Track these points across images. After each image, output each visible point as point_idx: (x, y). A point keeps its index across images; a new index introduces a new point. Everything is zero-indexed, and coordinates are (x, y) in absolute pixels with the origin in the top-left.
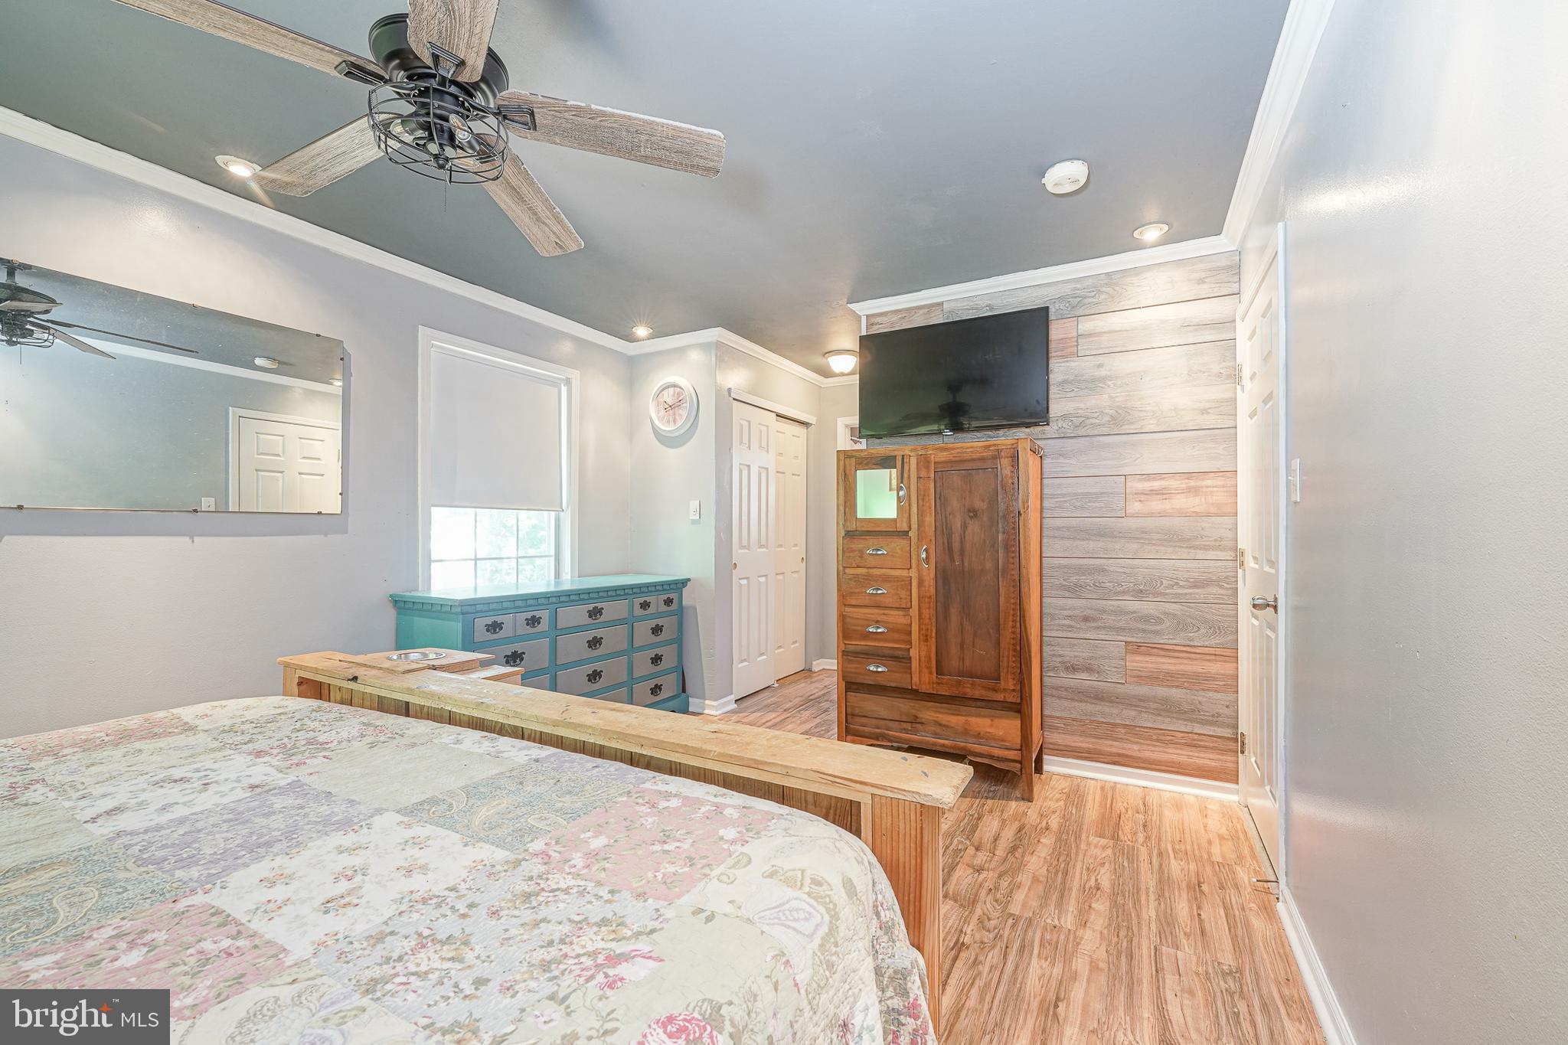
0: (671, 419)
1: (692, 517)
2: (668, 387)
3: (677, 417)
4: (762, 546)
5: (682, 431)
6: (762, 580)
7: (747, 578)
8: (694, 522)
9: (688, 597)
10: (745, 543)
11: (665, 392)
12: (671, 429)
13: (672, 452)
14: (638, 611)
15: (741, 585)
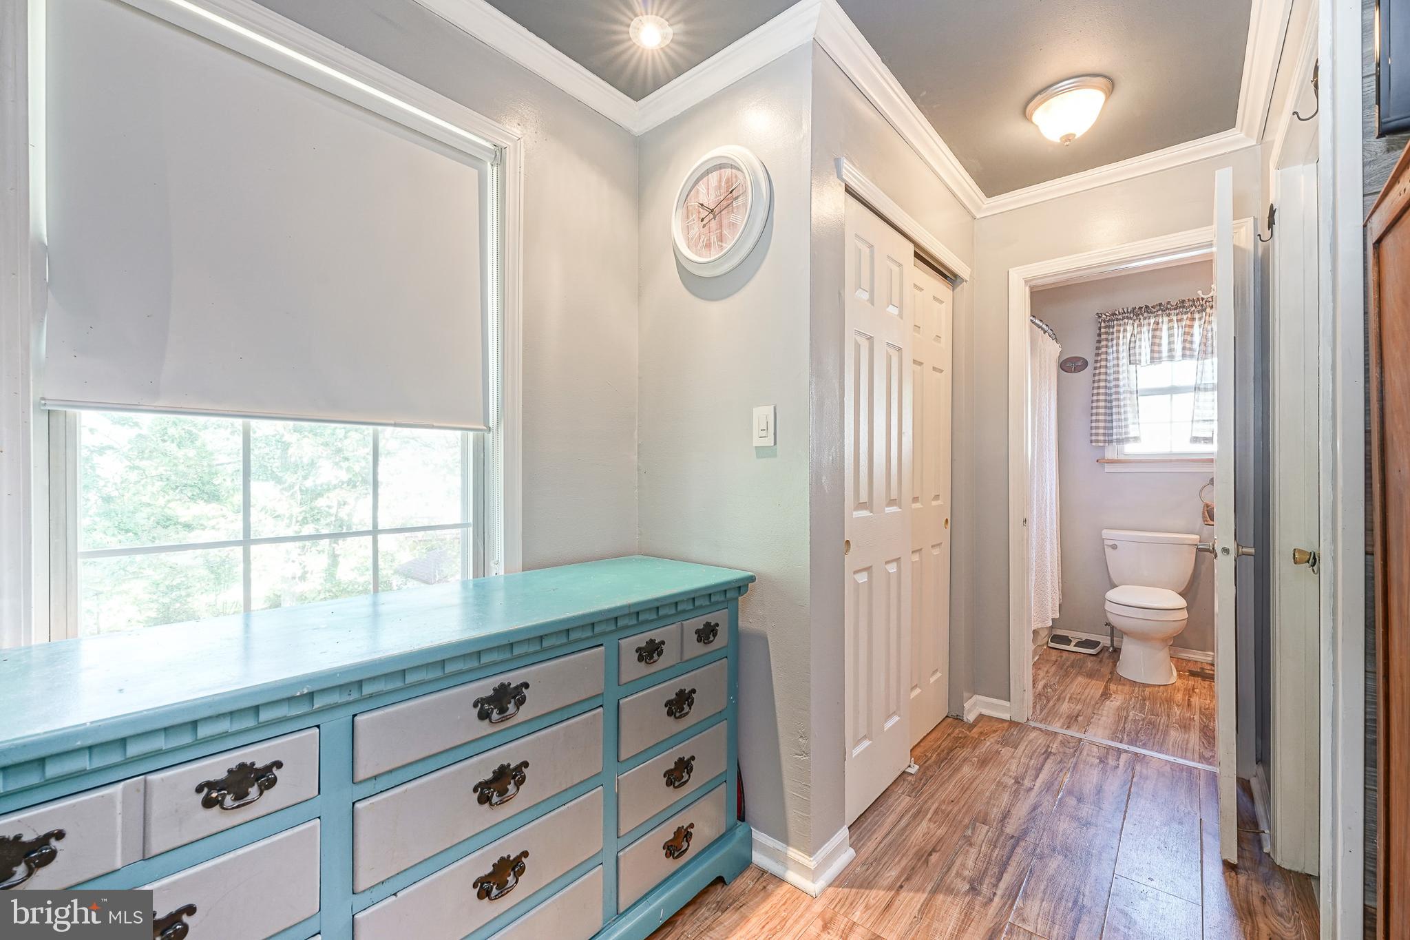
0: (714, 238)
1: (757, 442)
2: (707, 172)
3: (725, 232)
4: (891, 502)
5: (735, 261)
6: (892, 568)
7: (868, 569)
8: (761, 452)
9: (752, 617)
10: (864, 497)
11: (702, 187)
12: (713, 258)
13: (714, 310)
14: (632, 668)
15: (857, 585)
